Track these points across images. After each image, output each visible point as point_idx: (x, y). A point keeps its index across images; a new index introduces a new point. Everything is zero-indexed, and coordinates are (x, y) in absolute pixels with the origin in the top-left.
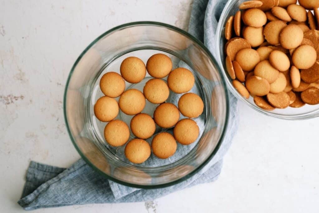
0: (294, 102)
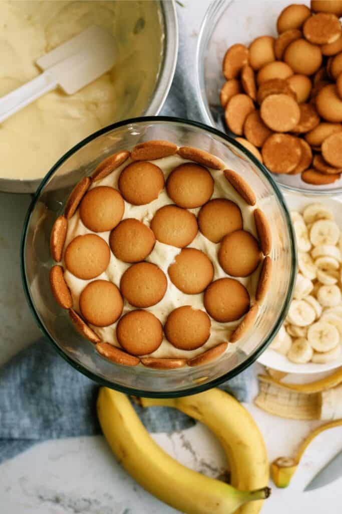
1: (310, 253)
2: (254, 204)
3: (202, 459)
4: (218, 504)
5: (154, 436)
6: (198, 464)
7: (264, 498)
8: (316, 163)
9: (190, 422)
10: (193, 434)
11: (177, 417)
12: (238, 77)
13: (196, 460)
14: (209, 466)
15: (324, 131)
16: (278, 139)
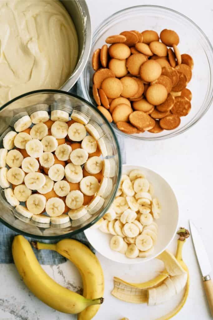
0: (153, 128)
1: (134, 197)
3: (68, 281)
4: (74, 305)
5: (42, 266)
6: (66, 284)
7: (100, 304)
9: (64, 260)
10: (64, 267)
11: (56, 257)
13: (65, 281)
14: (72, 285)
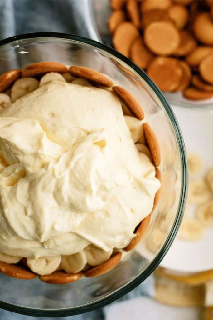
2: (143, 119)
8: (195, 81)
12: (124, 8)
15: (201, 54)
16: (160, 61)
